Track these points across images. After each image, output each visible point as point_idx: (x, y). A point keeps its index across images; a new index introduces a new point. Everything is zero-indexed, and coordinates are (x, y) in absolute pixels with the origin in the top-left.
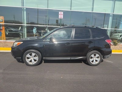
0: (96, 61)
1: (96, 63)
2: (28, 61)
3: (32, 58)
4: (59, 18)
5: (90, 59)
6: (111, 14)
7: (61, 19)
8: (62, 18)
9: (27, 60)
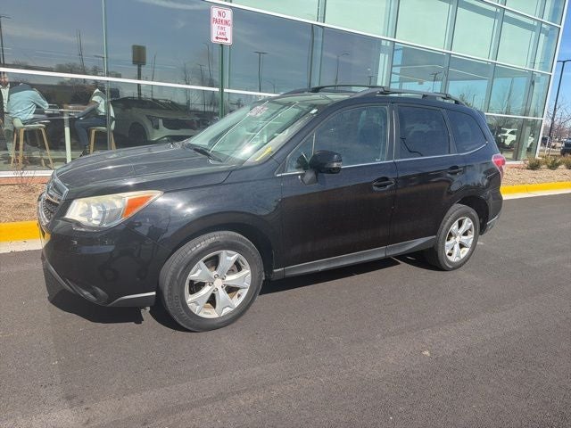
0: (462, 246)
1: (462, 256)
2: (196, 303)
3: (218, 283)
4: (214, 39)
5: (447, 243)
6: (383, 43)
7: (222, 45)
8: (229, 42)
9: (190, 299)
